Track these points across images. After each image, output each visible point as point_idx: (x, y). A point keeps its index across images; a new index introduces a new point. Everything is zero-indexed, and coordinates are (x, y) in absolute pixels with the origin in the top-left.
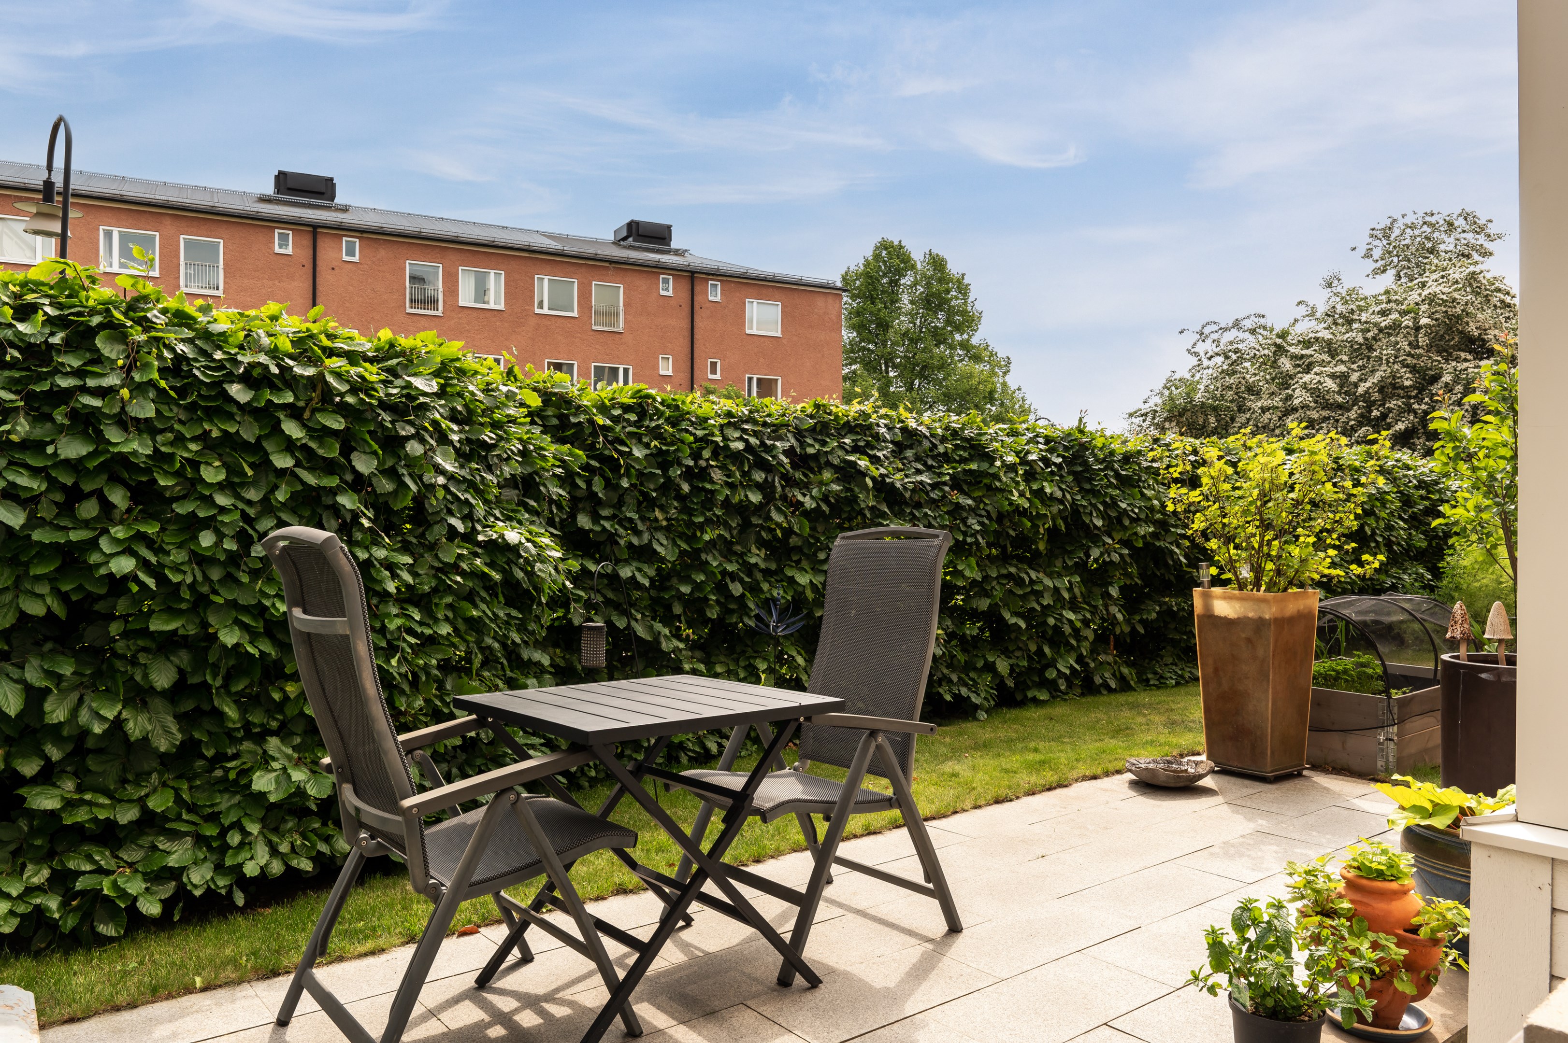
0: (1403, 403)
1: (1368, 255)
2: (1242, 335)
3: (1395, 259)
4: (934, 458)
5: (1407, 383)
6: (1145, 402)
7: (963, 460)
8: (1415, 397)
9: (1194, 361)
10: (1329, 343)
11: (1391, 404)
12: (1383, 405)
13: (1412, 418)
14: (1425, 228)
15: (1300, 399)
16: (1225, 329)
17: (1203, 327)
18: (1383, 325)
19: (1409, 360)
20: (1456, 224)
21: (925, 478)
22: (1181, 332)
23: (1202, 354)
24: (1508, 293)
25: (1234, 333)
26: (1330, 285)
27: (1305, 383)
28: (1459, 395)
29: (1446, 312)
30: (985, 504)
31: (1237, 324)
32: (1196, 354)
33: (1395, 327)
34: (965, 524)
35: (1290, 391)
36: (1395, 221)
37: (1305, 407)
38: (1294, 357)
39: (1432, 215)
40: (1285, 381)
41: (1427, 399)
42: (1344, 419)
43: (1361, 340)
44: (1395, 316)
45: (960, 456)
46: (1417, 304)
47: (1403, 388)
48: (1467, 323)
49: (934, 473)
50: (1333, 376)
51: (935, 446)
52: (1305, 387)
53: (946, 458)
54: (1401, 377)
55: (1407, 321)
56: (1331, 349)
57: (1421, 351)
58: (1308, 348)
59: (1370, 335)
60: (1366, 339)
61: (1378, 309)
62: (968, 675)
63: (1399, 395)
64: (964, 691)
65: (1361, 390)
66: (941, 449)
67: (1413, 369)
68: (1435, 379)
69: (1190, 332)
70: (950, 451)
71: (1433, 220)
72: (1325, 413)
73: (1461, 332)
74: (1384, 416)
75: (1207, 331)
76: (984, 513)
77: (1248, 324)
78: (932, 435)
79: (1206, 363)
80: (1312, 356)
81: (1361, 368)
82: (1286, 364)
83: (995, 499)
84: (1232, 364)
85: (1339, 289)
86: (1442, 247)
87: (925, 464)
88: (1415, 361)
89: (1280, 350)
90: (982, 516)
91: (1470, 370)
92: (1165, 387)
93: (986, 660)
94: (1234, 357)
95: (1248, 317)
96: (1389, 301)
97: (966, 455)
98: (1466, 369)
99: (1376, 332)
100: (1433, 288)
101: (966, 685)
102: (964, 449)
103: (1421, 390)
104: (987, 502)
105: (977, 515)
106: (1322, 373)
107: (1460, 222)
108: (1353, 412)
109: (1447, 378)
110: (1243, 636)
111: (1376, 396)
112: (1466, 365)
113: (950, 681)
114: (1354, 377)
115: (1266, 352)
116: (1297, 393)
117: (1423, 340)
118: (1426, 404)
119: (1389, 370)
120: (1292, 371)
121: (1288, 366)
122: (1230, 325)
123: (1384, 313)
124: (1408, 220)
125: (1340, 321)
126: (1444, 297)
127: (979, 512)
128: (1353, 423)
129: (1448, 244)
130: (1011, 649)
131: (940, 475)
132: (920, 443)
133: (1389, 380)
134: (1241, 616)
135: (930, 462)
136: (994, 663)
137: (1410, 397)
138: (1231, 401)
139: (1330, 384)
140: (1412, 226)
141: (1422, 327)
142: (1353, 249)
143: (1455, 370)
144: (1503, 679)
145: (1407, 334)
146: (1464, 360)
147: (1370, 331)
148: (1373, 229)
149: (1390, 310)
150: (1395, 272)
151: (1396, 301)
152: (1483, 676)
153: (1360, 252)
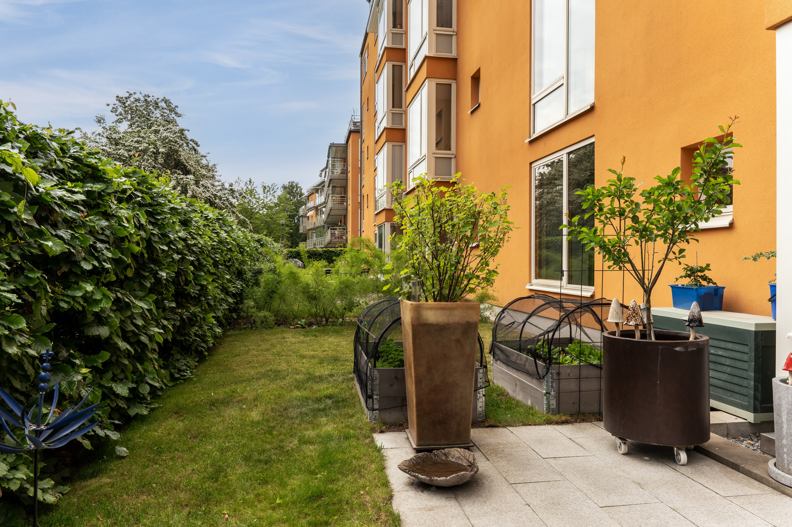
1: (114, 110)
3: (129, 117)
14: (145, 103)
18: (140, 148)
20: (160, 104)
24: (197, 144)
26: (99, 122)
29: (171, 147)
33: (145, 151)
34: (95, 248)
36: (130, 95)
39: (149, 97)
43: (127, 156)
44: (145, 145)
46: (155, 141)
48: (180, 155)
55: (151, 149)
57: (158, 166)
59: (131, 153)
60: (129, 155)
61: (135, 140)
71: (149, 99)
73: (175, 159)
85: (104, 125)
91: (185, 179)
96: (139, 137)
98: (182, 179)
100: (163, 134)
105: (99, 239)
107: (163, 104)
109: (174, 182)
110: (453, 338)
112: (182, 176)
117: (161, 160)
123: (137, 142)
124: (136, 96)
125: (113, 142)
126: (171, 139)
127: (100, 237)
140: (138, 100)
141: (159, 153)
142: (108, 105)
143: (177, 178)
144: (689, 350)
145: (151, 156)
146: (179, 174)
147: (131, 151)
148: (117, 97)
149: (141, 141)
150: (129, 123)
151: (142, 137)
152: (677, 349)
153: (110, 108)
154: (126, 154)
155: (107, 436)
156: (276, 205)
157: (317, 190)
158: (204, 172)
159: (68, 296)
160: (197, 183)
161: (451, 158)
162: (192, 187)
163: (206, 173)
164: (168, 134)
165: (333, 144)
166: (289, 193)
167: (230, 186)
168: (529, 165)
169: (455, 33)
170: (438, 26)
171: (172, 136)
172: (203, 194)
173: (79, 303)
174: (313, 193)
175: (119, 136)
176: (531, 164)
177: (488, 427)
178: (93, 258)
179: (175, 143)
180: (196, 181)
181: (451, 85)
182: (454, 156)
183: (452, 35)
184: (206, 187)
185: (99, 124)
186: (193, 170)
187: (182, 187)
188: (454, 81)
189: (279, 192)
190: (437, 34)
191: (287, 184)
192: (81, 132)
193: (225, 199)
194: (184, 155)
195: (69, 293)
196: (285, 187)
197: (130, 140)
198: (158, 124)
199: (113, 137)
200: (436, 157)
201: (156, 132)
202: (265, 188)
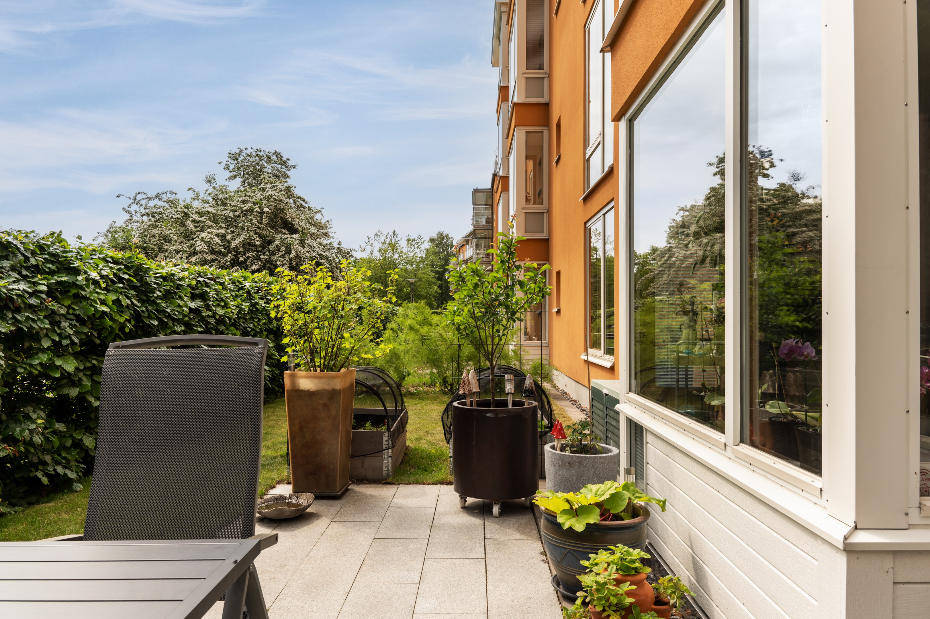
0: (256, 254)
1: (227, 168)
2: (161, 204)
3: (242, 173)
4: (27, 268)
5: (258, 243)
6: (94, 240)
7: (52, 273)
8: (261, 252)
9: (127, 216)
10: (214, 215)
11: (249, 254)
12: (245, 254)
13: (260, 263)
14: (257, 158)
15: (201, 247)
16: (150, 198)
17: (136, 195)
18: (245, 208)
19: (258, 231)
20: (272, 158)
21: (22, 286)
22: (118, 196)
23: (133, 213)
24: (304, 201)
25: (156, 201)
26: (209, 182)
27: (203, 238)
28: (283, 252)
29: (276, 206)
30: (74, 309)
31: (158, 196)
32: (129, 212)
33: (251, 210)
34: (59, 327)
35: (193, 242)
36: (241, 151)
37: (202, 252)
38: (193, 221)
39: (261, 151)
40: (188, 236)
41: (267, 253)
42: (223, 261)
43: (232, 216)
44: (250, 205)
45: (49, 268)
46: (261, 200)
47: (255, 246)
48: (286, 214)
49: (30, 282)
50: (218, 235)
51: (27, 259)
52: (202, 240)
53: (37, 269)
54: (254, 239)
55: (257, 209)
56: (214, 219)
57: (263, 226)
58: (201, 217)
59: (237, 214)
60: (234, 216)
61: (241, 199)
62: (60, 455)
63: (252, 250)
64: (60, 470)
65: (233, 245)
66: (33, 261)
67: (260, 236)
68: (270, 242)
69: (124, 197)
70: (40, 264)
71: (261, 154)
72: (214, 257)
73: (282, 218)
74: (245, 261)
75: (139, 197)
76: (72, 317)
77: (165, 197)
78: (26, 249)
79: (135, 218)
80: (204, 222)
81: (233, 232)
82: (191, 226)
83: (81, 305)
84: (156, 221)
85: (214, 185)
86: (266, 170)
87: (20, 274)
88: (261, 232)
89: (186, 215)
90: (73, 320)
91: (289, 239)
92: (108, 231)
93: (73, 438)
94: (158, 217)
95: (166, 193)
96: (246, 196)
97: (53, 267)
98: (287, 239)
99: (240, 212)
100: (269, 192)
101: (59, 463)
102: (52, 263)
103: (264, 248)
104: (76, 308)
105: (67, 319)
106: (212, 233)
107: (274, 158)
108: (229, 257)
109: (277, 242)
110: (321, 402)
111: (241, 249)
112: (286, 236)
113: (45, 463)
114: (229, 237)
115: (179, 216)
116: (198, 243)
117: (265, 220)
118: (267, 255)
119: (248, 235)
120: (194, 230)
121: (192, 226)
122: (154, 196)
123: (244, 202)
124: (248, 152)
125: (219, 203)
126: (276, 197)
127: (69, 316)
128: (229, 263)
129: (268, 169)
130: (92, 426)
131: (35, 284)
132: (15, 255)
133: (248, 241)
134: (319, 389)
135: (25, 273)
136: (81, 440)
137: (258, 251)
138: (154, 245)
139: (217, 240)
140: (250, 156)
141: (264, 213)
142: (220, 163)
143: (281, 238)
144: (499, 416)
145: (257, 215)
146: (285, 234)
147: (236, 211)
148: (230, 153)
149: (247, 201)
150: (242, 180)
151: (249, 196)
152: (488, 415)
153: (223, 165)
154: (231, 215)
155: (65, 474)
156: (422, 260)
157: (466, 241)
158: (313, 230)
159: (26, 364)
160: (302, 242)
161: (543, 213)
162: (295, 247)
163: (316, 231)
164: (273, 193)
165: (477, 189)
166: (437, 246)
167: (339, 244)
168: (583, 224)
169: (547, 76)
170: (527, 69)
171: (276, 194)
172: (307, 254)
173: (36, 369)
174: (463, 245)
175: (226, 196)
176: (585, 224)
177: (384, 484)
178: (55, 334)
179: (280, 201)
180: (301, 240)
181: (543, 132)
182: (546, 211)
183: (543, 78)
184: (311, 247)
185: (209, 184)
186: (300, 229)
187: (286, 247)
188: (547, 128)
189: (427, 245)
190: (527, 78)
191: (435, 235)
192: (194, 191)
193: (331, 258)
194: (291, 213)
195: (28, 361)
196: (432, 240)
197: (236, 200)
198: (266, 181)
199: (219, 197)
200: (526, 213)
201: (263, 190)
202: (409, 240)
